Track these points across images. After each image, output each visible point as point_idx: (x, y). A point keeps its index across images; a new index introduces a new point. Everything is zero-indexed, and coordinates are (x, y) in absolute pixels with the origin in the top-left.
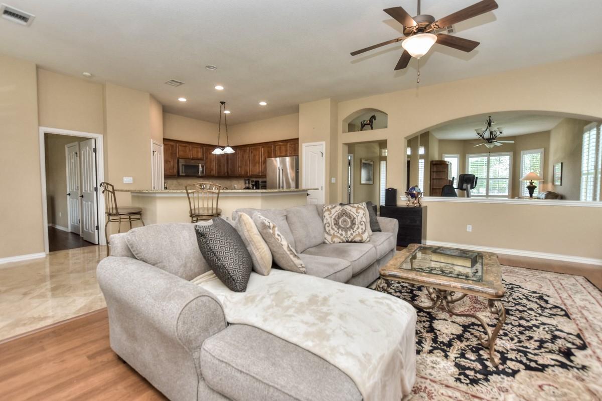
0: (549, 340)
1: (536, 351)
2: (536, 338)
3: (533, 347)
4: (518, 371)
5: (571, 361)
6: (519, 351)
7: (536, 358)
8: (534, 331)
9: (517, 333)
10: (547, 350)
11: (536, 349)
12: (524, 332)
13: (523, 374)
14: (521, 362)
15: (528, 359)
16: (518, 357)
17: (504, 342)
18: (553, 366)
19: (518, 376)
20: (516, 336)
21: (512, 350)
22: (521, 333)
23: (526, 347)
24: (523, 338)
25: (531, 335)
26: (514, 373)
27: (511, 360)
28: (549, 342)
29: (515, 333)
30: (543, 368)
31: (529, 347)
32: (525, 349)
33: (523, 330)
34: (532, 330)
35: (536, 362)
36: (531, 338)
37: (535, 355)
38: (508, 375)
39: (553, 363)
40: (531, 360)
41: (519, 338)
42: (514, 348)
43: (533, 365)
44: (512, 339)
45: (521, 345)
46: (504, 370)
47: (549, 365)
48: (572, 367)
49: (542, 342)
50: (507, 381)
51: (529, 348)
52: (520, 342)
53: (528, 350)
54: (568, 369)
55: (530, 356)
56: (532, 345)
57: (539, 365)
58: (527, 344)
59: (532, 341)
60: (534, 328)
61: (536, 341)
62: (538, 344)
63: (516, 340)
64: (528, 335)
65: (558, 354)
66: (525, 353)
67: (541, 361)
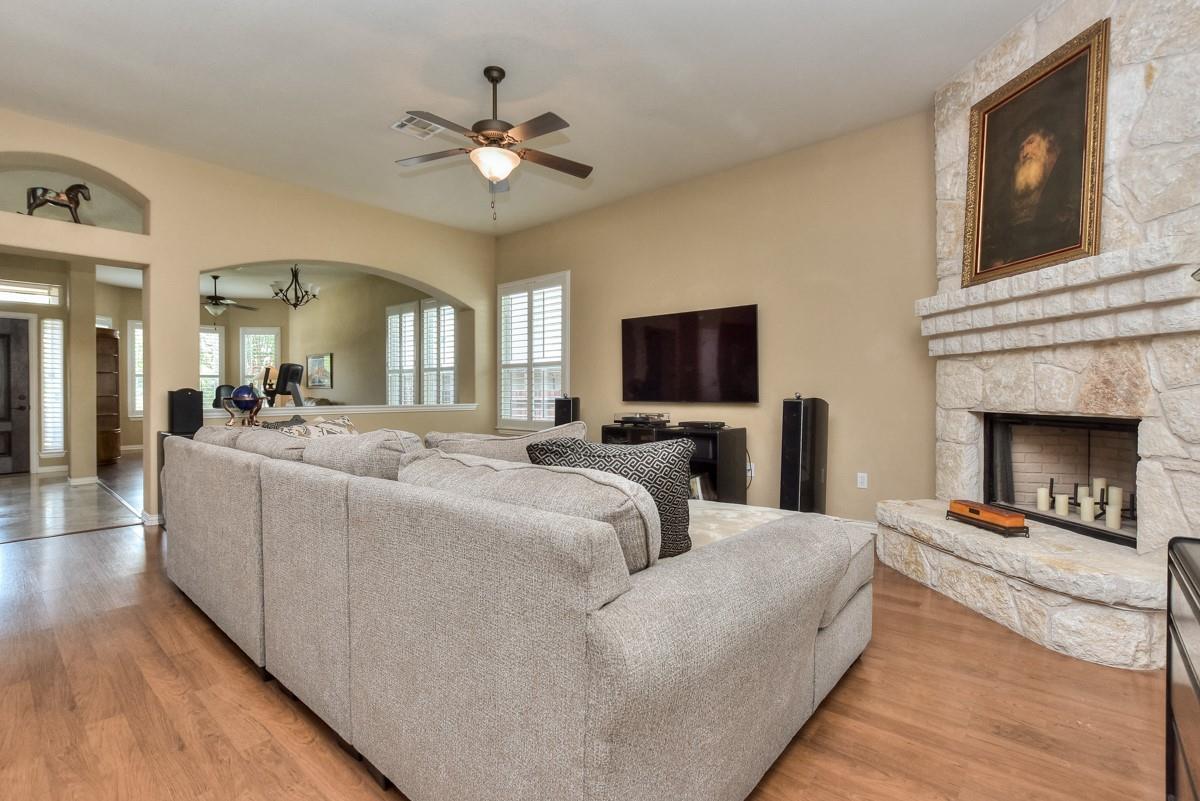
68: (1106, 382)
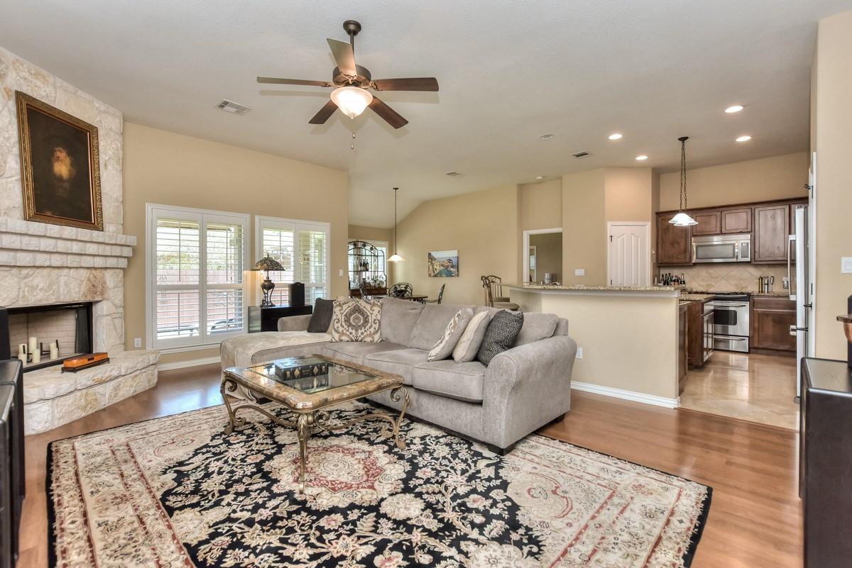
0: (202, 482)
1: (208, 461)
2: (214, 475)
3: (212, 464)
4: (211, 441)
5: (176, 472)
6: (221, 453)
7: (205, 456)
8: (221, 484)
9: (235, 469)
10: (200, 469)
11: (209, 464)
12: (230, 475)
13: (208, 441)
14: (214, 447)
15: (210, 451)
16: (218, 449)
17: (238, 453)
18: (190, 459)
19: (210, 438)
20: (233, 465)
21: (226, 451)
22: (232, 472)
23: (218, 460)
24: (227, 468)
25: (222, 476)
26: (213, 438)
27: (221, 444)
28: (200, 479)
29: (237, 467)
30: (196, 453)
31: (216, 462)
32: (217, 457)
33: (232, 477)
34: (224, 483)
35: (203, 454)
36: (220, 473)
37: (207, 458)
38: (216, 435)
39: (190, 461)
40: (208, 452)
41: (229, 465)
42: (226, 453)
43: (204, 450)
44: (233, 460)
45: (223, 460)
46: (221, 436)
47: (193, 457)
48: (174, 466)
49: (208, 475)
50: (214, 431)
51: (214, 461)
52: (226, 462)
53: (215, 458)
54: (177, 463)
55: (209, 455)
56: (214, 466)
57: (200, 453)
58: (220, 463)
59: (217, 469)
60: (223, 487)
61: (213, 472)
62: (210, 470)
63: (230, 462)
64: (224, 473)
65: (188, 471)
66: (215, 454)
67: (200, 455)
68: (94, 286)
